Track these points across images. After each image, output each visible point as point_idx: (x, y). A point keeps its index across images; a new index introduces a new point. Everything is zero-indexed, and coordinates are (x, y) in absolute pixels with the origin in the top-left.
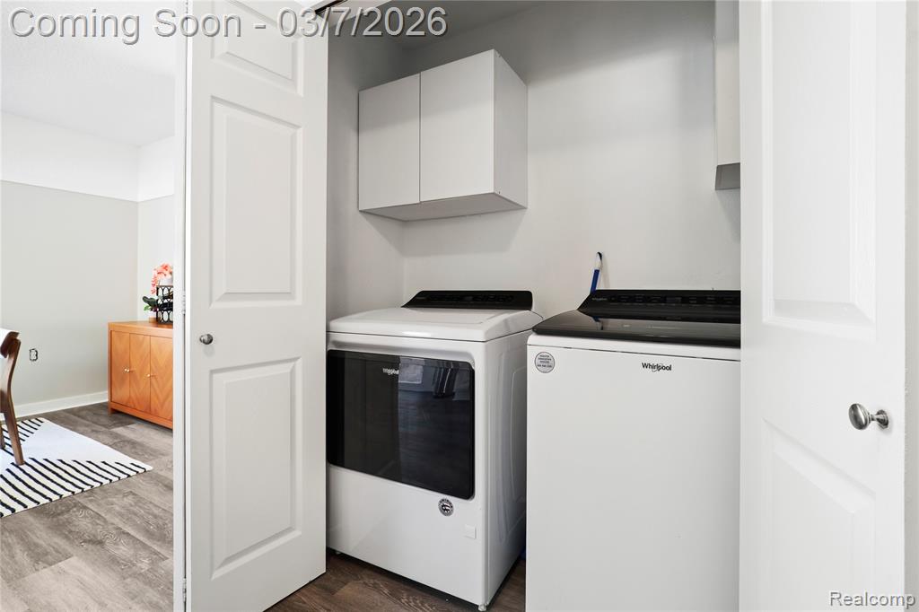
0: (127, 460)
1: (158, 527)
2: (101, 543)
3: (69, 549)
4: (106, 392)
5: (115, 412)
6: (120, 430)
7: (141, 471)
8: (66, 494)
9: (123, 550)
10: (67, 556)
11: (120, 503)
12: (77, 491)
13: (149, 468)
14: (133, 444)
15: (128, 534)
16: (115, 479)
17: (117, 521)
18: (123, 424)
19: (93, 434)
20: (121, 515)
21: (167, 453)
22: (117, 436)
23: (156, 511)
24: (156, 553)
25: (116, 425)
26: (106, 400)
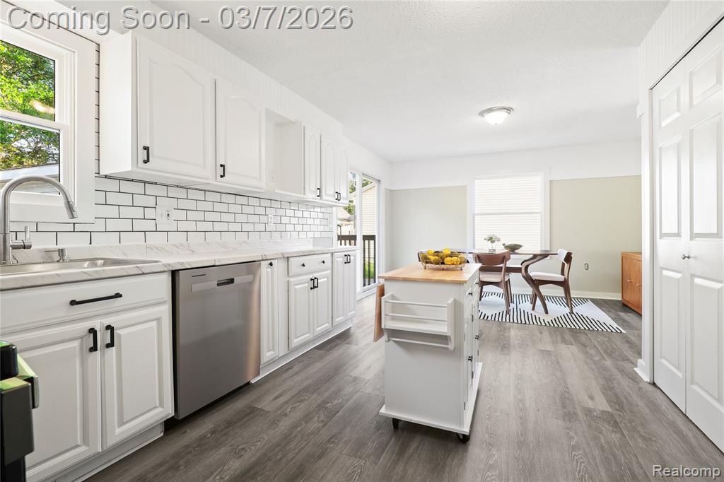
0: (615, 325)
1: (611, 351)
2: (586, 347)
3: (573, 342)
5: (624, 305)
6: (622, 314)
7: (619, 331)
8: (582, 328)
9: (592, 352)
10: (573, 345)
11: (600, 338)
12: (587, 328)
13: (623, 331)
14: (624, 321)
15: (597, 348)
16: (604, 330)
17: (596, 344)
18: (625, 312)
19: (607, 312)
20: (598, 342)
21: (639, 329)
22: (619, 315)
23: (614, 346)
24: (604, 358)
25: (621, 312)
26: (620, 299)
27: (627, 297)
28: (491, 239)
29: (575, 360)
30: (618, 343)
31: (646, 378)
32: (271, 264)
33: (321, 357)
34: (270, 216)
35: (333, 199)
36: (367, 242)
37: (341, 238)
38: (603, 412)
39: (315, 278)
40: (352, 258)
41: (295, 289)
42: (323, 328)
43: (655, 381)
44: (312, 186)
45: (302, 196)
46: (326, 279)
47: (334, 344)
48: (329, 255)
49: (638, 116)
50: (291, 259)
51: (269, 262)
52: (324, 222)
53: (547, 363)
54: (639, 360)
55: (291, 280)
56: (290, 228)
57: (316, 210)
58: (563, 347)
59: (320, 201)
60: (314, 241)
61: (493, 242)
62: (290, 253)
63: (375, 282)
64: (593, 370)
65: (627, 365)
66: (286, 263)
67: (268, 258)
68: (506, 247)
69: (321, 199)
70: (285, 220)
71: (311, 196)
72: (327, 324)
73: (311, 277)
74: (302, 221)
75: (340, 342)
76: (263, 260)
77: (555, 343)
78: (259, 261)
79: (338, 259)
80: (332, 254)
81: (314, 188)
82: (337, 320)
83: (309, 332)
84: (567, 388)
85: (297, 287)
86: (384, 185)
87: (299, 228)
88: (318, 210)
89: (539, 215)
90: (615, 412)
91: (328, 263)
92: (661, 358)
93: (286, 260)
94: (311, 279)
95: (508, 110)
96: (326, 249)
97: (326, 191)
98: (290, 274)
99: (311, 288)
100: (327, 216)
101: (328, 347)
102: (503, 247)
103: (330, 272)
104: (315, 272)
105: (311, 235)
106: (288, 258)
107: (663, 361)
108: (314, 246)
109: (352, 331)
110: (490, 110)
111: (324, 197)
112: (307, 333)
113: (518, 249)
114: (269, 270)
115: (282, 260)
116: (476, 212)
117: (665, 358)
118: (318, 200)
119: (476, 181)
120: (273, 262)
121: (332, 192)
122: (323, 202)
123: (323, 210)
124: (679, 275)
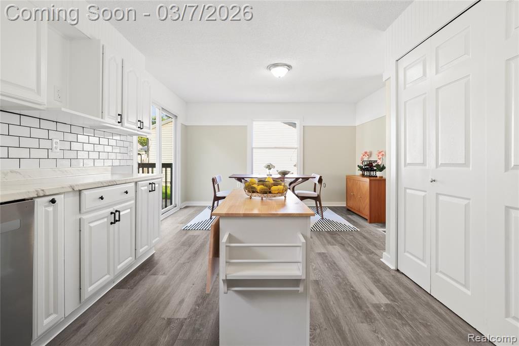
0: (352, 226)
1: (360, 247)
2: (344, 245)
4: (345, 203)
5: (348, 210)
6: (350, 216)
7: (356, 230)
8: (334, 230)
9: (350, 249)
10: (335, 245)
11: (349, 237)
12: (338, 230)
13: (358, 230)
14: (354, 222)
15: (351, 246)
16: (348, 230)
17: (348, 241)
22: (349, 218)
23: (359, 242)
24: (359, 253)
25: (349, 214)
26: (345, 206)
27: (351, 204)
28: (269, 167)
29: (344, 259)
30: (360, 240)
31: (393, 267)
32: (53, 201)
33: (124, 299)
34: (55, 141)
35: (135, 127)
36: (164, 169)
37: (142, 166)
38: (386, 305)
39: (116, 211)
40: (156, 185)
41: (90, 227)
42: (126, 264)
43: (398, 269)
44: (112, 111)
45: (100, 119)
46: (129, 210)
47: (137, 278)
48: (133, 184)
49: (384, 80)
50: (85, 193)
51: (51, 198)
52: (123, 150)
53: (328, 265)
54: (384, 253)
55: (84, 217)
56: (81, 155)
57: (114, 138)
58: (330, 247)
59: (122, 128)
60: (111, 169)
61: (270, 169)
62: (82, 185)
63: (171, 204)
64: (359, 266)
65: (376, 257)
66: (78, 197)
67: (47, 194)
68: (280, 173)
69: (122, 126)
70: (75, 146)
71: (110, 121)
72: (130, 258)
73: (112, 210)
74: (99, 148)
75: (144, 273)
76: (39, 197)
77: (324, 245)
78: (32, 199)
79: (142, 188)
80: (136, 183)
81: (114, 113)
82: (141, 250)
83: (109, 273)
84: (352, 287)
85: (92, 225)
86: (180, 120)
87: (94, 155)
88: (118, 138)
89: (297, 150)
90: (393, 304)
91: (132, 193)
92: (405, 252)
93: (78, 193)
94: (112, 213)
95: (289, 67)
96: (128, 178)
97: (128, 117)
98: (83, 210)
99: (112, 223)
100: (127, 144)
101: (132, 282)
102: (277, 173)
103: (133, 202)
104: (115, 205)
105: (109, 163)
106: (80, 191)
107: (406, 254)
108: (112, 174)
109: (156, 258)
110: (276, 65)
111: (126, 124)
112: (106, 275)
113: (287, 174)
114: (51, 208)
115: (71, 194)
116: (254, 146)
117: (408, 252)
118: (119, 126)
119: (254, 123)
120: (56, 197)
121: (135, 120)
122: (125, 129)
123: (123, 138)
124: (423, 194)
